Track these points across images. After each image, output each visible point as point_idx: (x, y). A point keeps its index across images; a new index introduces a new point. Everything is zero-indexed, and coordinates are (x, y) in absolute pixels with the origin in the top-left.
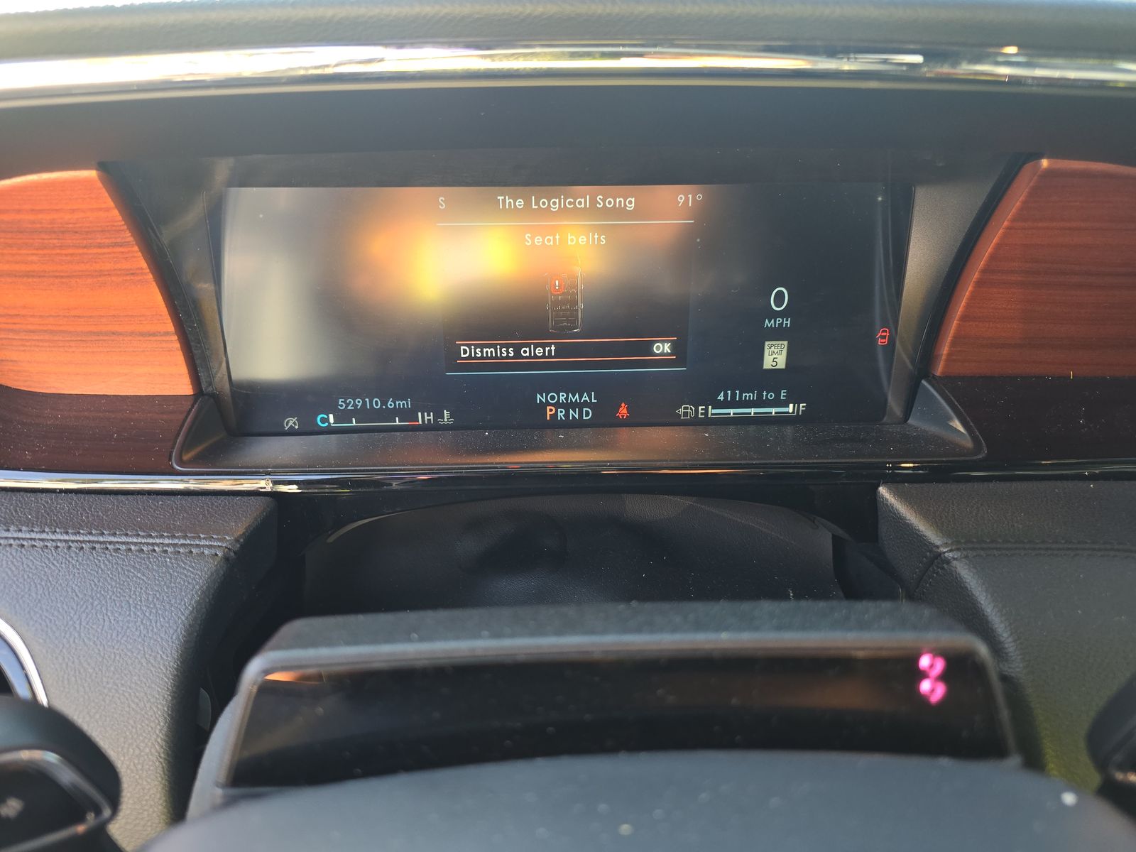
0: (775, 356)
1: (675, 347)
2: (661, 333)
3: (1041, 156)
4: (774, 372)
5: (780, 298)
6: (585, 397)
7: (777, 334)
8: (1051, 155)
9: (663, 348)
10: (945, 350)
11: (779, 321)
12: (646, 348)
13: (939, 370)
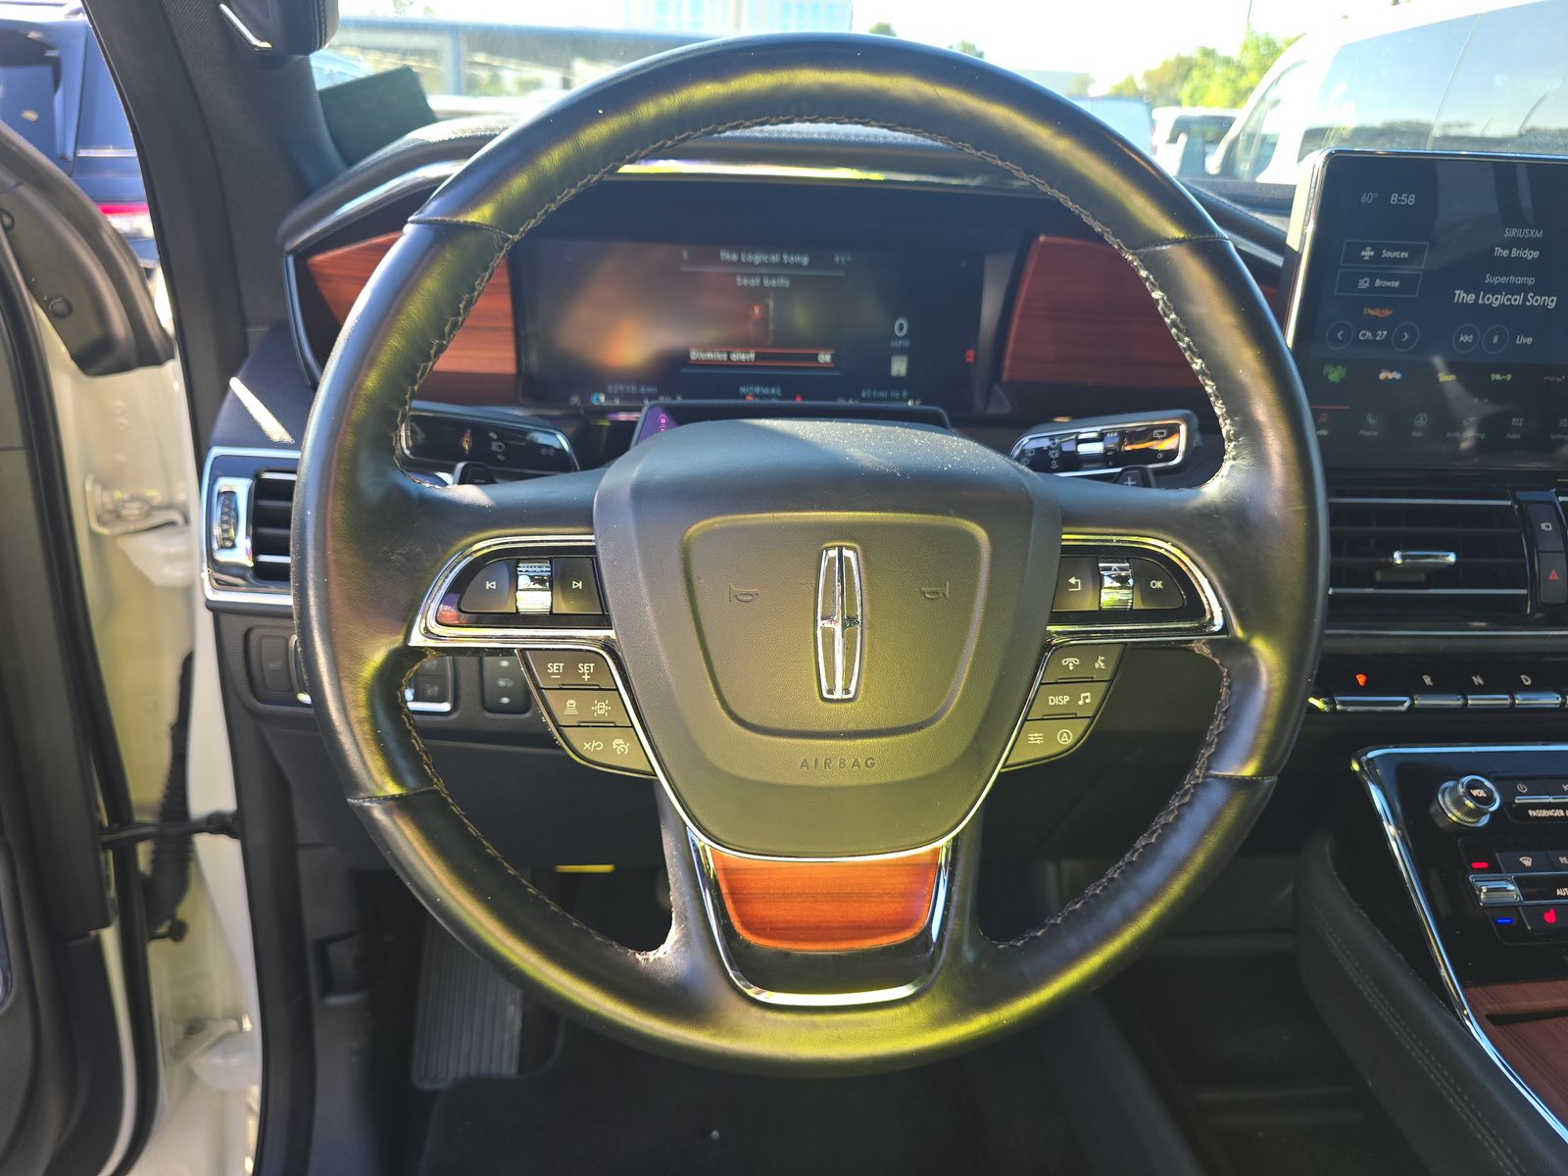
0: (899, 367)
1: (833, 357)
2: (825, 347)
3: (1037, 235)
4: (899, 379)
5: (901, 327)
6: (773, 391)
7: (900, 351)
8: (1048, 233)
9: (825, 358)
10: (1007, 363)
11: (900, 342)
12: (815, 358)
13: (1005, 376)
